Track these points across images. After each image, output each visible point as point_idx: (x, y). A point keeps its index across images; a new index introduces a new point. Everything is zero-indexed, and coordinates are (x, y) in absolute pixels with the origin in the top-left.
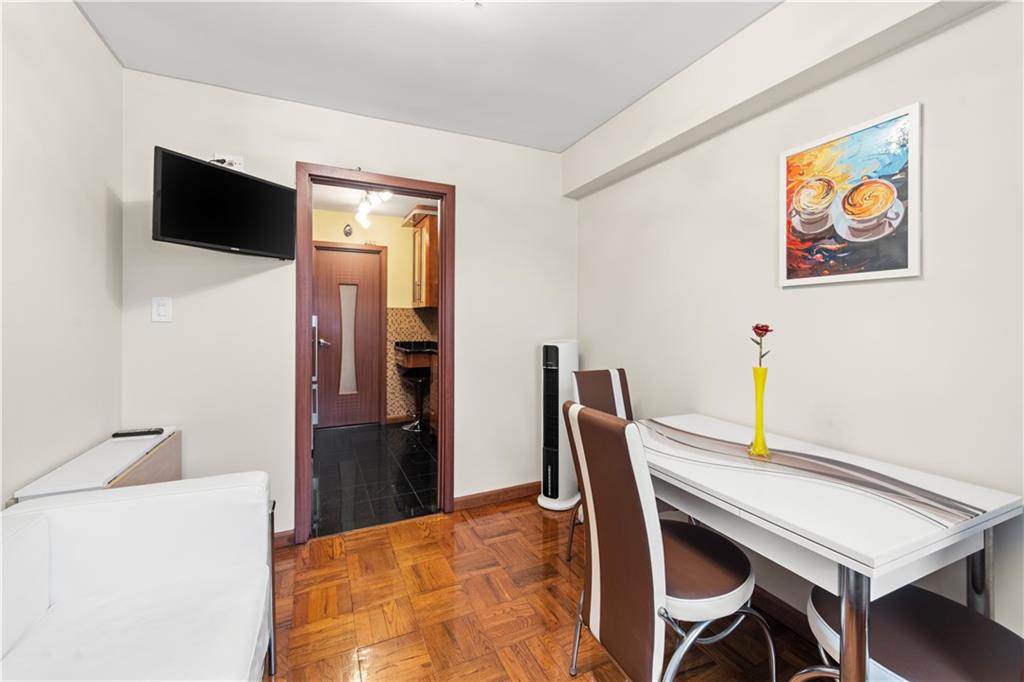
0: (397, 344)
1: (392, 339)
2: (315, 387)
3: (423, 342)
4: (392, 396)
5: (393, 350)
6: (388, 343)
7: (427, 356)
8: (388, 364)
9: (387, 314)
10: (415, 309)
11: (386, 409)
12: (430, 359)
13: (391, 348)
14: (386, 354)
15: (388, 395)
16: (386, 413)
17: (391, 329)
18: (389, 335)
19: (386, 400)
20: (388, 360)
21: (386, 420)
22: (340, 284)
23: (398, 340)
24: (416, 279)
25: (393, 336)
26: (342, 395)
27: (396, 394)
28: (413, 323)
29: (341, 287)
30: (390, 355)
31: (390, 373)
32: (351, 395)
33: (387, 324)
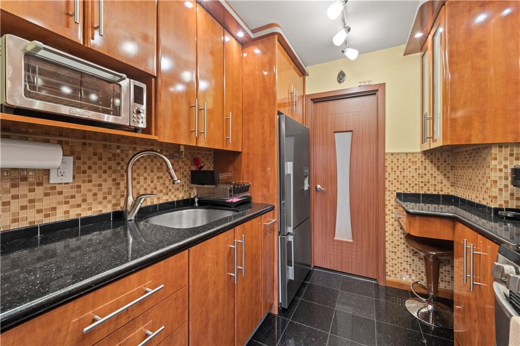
0: (399, 195)
1: (392, 188)
2: (291, 238)
3: (438, 196)
4: (393, 255)
5: (393, 202)
6: (387, 193)
7: (449, 223)
8: (387, 218)
9: (385, 160)
10: (425, 153)
11: (385, 268)
12: (454, 228)
13: (390, 200)
14: (385, 205)
15: (388, 254)
16: (385, 273)
17: (390, 176)
18: (387, 184)
19: (385, 258)
20: (387, 212)
21: (385, 281)
22: (335, 132)
23: (399, 191)
24: (426, 110)
25: (392, 187)
26: (338, 241)
27: (398, 254)
28: (421, 171)
29: (335, 134)
30: (389, 207)
31: (389, 228)
32: (347, 242)
33: (384, 171)
